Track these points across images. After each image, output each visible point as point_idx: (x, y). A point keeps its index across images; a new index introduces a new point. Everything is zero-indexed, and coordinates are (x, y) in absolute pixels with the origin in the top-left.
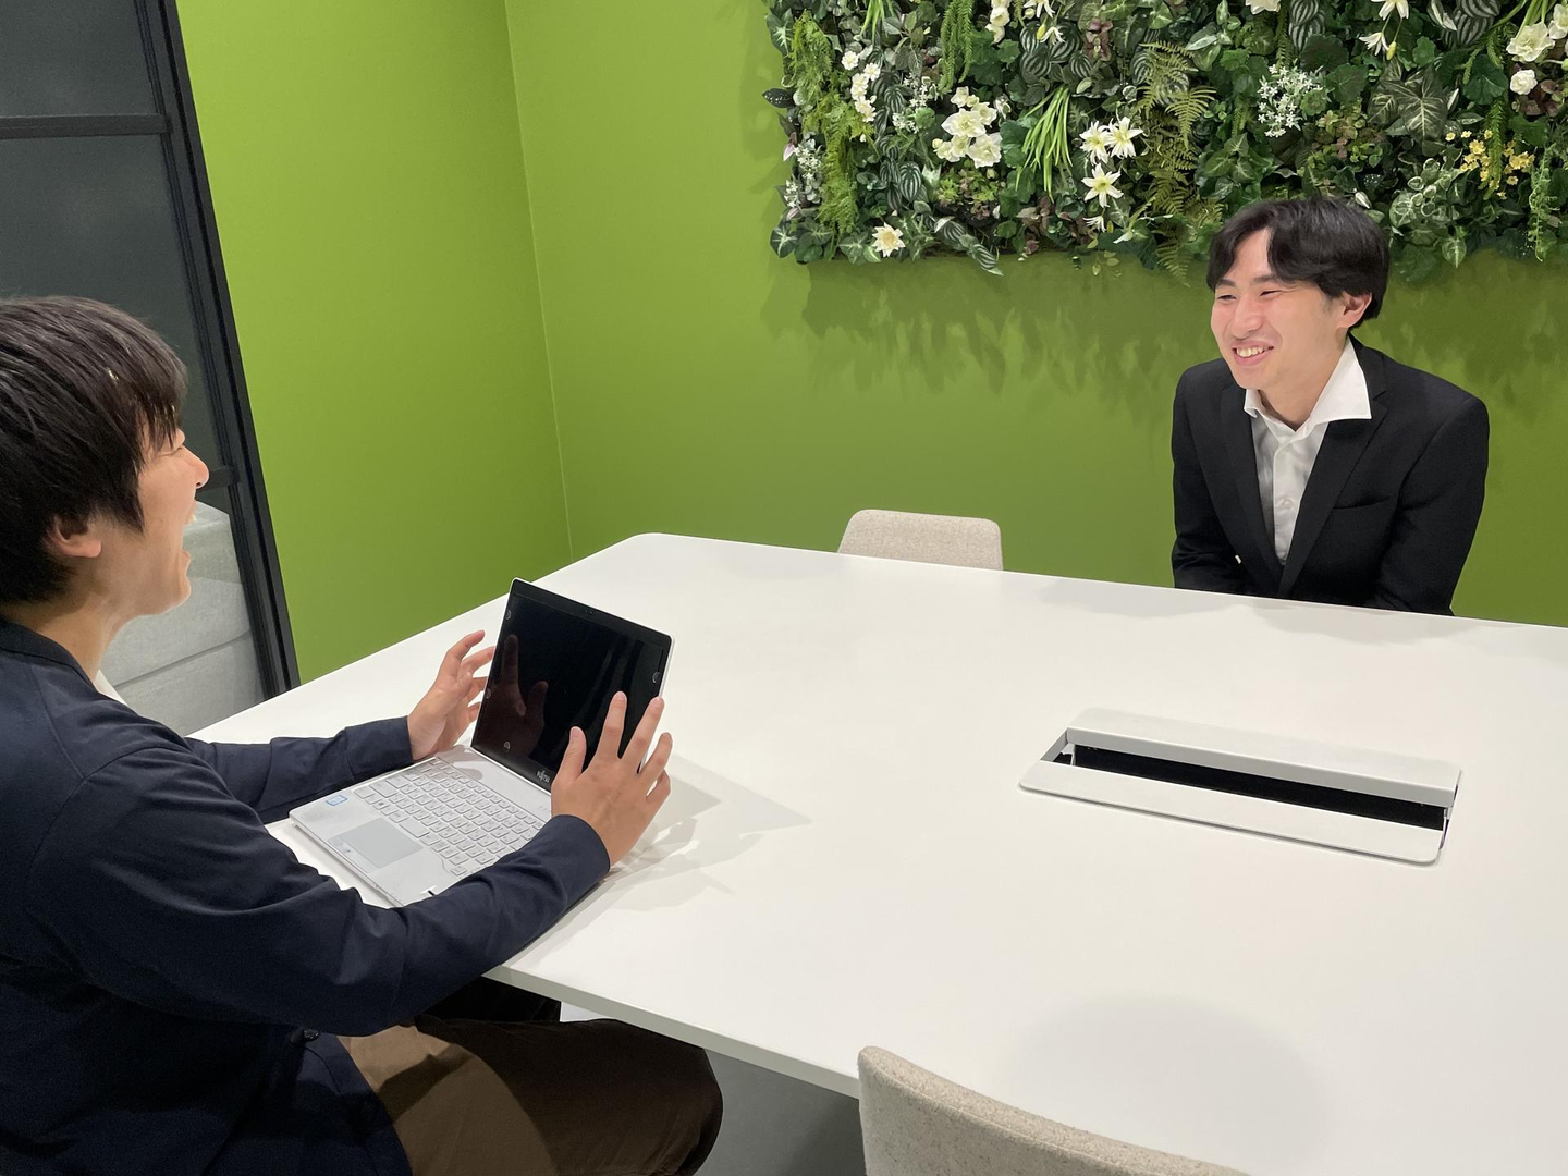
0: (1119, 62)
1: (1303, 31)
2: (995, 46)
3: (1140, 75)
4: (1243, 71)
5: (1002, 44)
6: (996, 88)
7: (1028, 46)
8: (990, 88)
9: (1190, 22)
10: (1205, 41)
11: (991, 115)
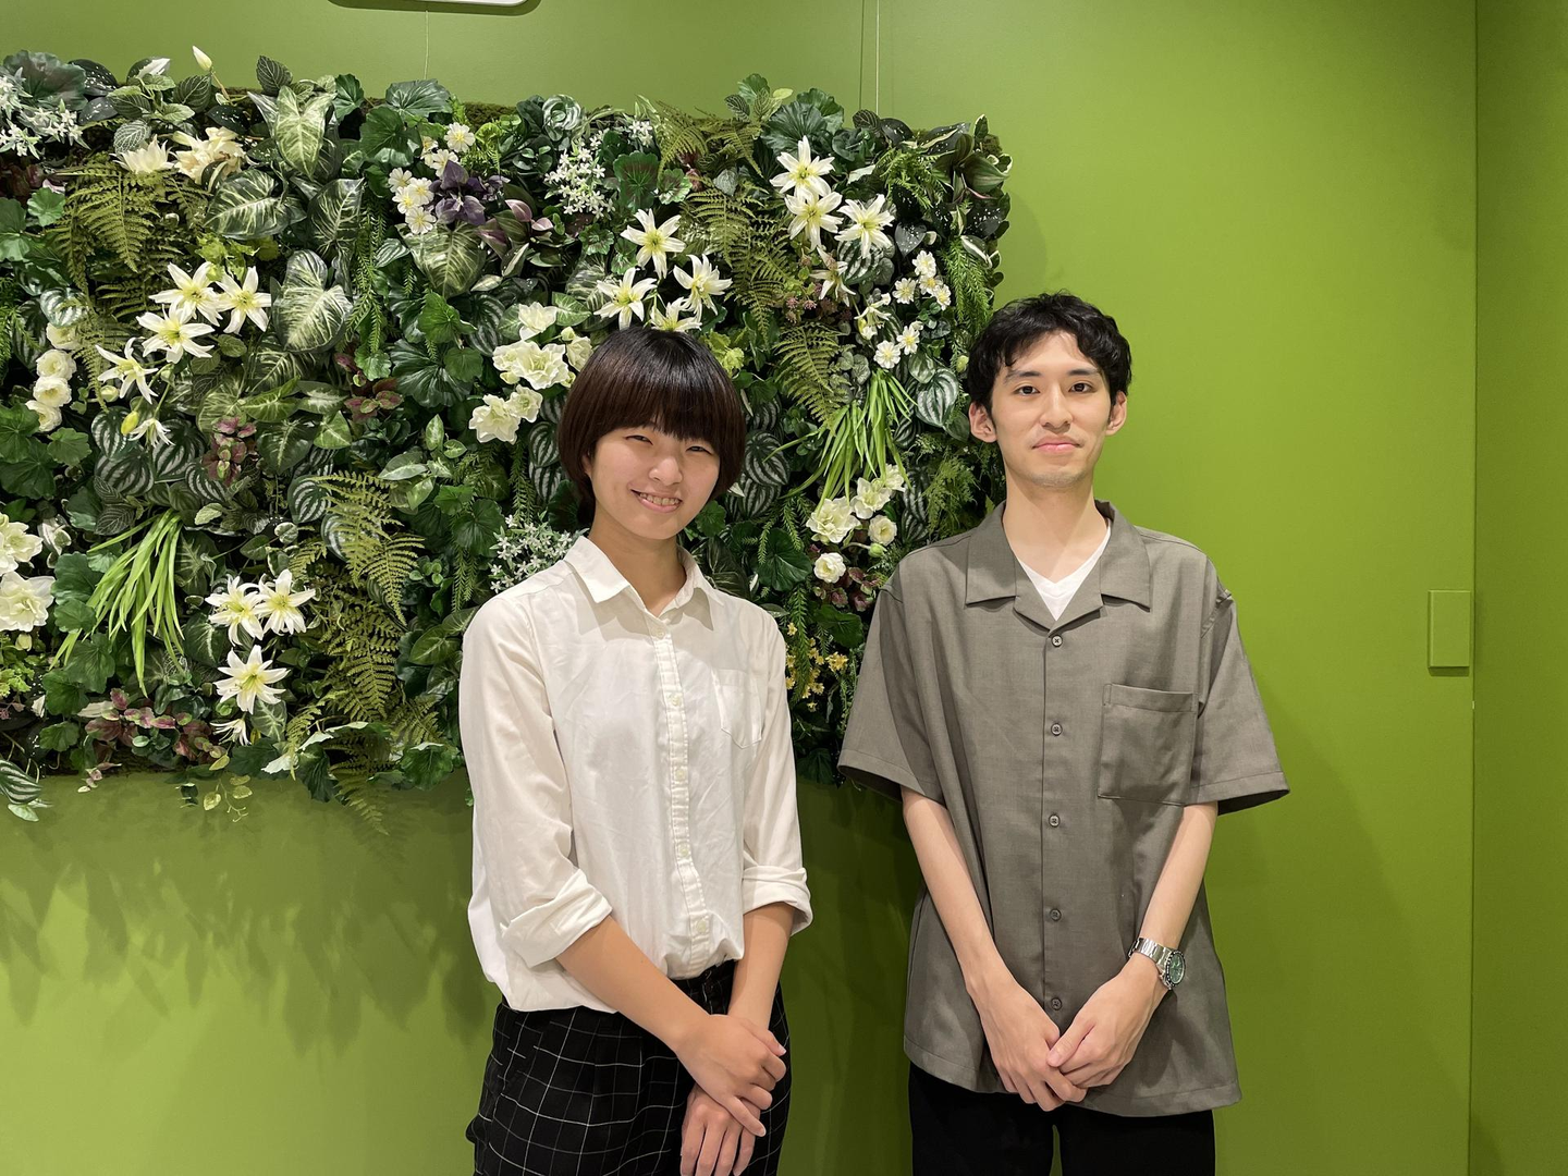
0: (269, 486)
1: (547, 475)
2: (43, 437)
3: (303, 510)
4: (467, 518)
5: (57, 435)
6: (42, 507)
7: (107, 444)
8: (31, 504)
9: (382, 442)
10: (409, 470)
11: (32, 547)
